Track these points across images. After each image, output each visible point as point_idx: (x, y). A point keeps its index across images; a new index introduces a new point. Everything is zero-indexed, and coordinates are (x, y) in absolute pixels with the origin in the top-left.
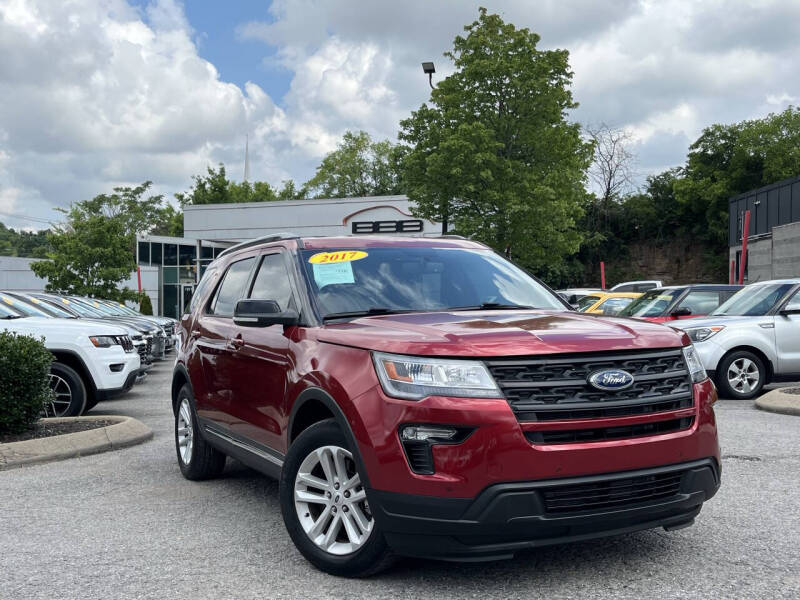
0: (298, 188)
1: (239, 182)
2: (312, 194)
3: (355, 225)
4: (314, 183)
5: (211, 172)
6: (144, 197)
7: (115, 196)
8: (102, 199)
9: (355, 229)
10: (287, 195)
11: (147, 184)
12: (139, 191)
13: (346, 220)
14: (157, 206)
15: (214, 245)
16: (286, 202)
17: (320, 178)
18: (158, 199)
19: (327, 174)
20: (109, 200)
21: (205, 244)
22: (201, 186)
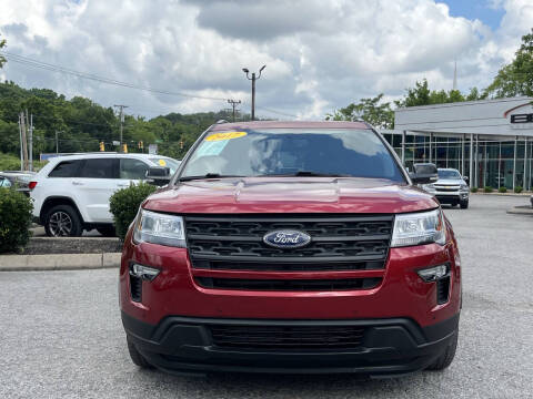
0: (480, 93)
1: (438, 91)
2: (490, 96)
3: (513, 117)
4: (491, 88)
5: (418, 85)
6: (378, 104)
7: (361, 105)
8: (352, 107)
9: (513, 119)
10: (472, 98)
11: (381, 96)
12: (376, 100)
13: (506, 113)
14: (386, 110)
15: (414, 134)
16: (471, 102)
17: (497, 84)
18: (387, 105)
19: (502, 81)
20: (357, 107)
21: (408, 133)
22: (412, 95)
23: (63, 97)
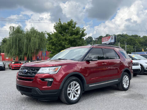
23: (140, 36)
